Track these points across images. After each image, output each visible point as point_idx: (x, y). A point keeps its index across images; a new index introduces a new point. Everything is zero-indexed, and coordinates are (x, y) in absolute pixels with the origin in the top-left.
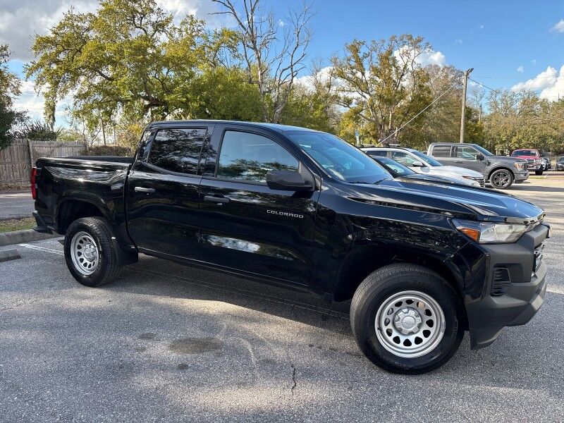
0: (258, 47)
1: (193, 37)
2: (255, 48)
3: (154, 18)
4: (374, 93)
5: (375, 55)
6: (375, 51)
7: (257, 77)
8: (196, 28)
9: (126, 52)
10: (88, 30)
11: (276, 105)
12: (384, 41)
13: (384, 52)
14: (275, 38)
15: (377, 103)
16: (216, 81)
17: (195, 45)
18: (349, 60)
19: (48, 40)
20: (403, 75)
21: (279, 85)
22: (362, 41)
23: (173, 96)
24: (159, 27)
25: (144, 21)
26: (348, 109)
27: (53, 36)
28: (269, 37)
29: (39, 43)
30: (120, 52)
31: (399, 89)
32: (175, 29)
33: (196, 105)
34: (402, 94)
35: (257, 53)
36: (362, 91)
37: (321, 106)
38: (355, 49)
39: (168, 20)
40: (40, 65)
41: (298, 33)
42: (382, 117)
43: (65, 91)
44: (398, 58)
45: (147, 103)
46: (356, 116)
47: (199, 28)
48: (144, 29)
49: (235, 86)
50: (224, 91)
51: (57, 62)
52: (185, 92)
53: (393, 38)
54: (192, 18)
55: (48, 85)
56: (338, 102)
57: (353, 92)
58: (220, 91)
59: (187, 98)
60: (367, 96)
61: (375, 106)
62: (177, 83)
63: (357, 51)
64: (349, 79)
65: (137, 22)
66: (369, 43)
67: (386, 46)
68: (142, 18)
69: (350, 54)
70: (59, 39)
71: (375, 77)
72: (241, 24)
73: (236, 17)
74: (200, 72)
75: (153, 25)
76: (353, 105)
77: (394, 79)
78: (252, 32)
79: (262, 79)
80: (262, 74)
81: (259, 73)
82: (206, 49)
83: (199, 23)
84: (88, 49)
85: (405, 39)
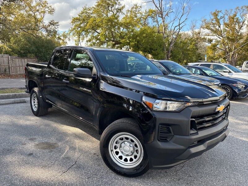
0: (164, 17)
1: (136, 14)
2: (162, 17)
3: (117, 7)
4: (225, 36)
5: (227, 17)
6: (227, 15)
7: (162, 30)
8: (137, 10)
9: (104, 22)
10: (92, 14)
11: (171, 43)
12: (232, 10)
13: (232, 15)
14: (172, 12)
15: (226, 41)
16: (143, 32)
17: (137, 17)
18: (212, 20)
19: (77, 19)
20: (242, 26)
21: (173, 34)
22: (219, 11)
23: (124, 40)
24: (119, 10)
25: (113, 8)
26: (210, 44)
27: (79, 17)
28: (169, 12)
29: (73, 20)
30: (102, 21)
31: (239, 34)
32: (129, 11)
33: (133, 43)
34: (241, 36)
35: (163, 19)
36: (219, 35)
37: (193, 43)
38: (216, 15)
39: (123, 7)
40: (74, 29)
41: (184, 8)
42: (229, 48)
43: (83, 39)
44: (240, 18)
45: (114, 43)
46: (214, 48)
47: (139, 10)
48: (113, 12)
49: (151, 34)
50: (146, 37)
51: (80, 27)
52: (129, 38)
53: (237, 8)
54: (136, 6)
55: (76, 36)
56: (205, 41)
57: (214, 36)
58: (144, 37)
59: (130, 40)
60: (221, 38)
61: (225, 43)
62: (126, 34)
63: (217, 15)
64: (212, 30)
65: (110, 9)
66: (223, 11)
67: (233, 13)
68: (112, 7)
69: (213, 17)
70: (81, 18)
71: (226, 28)
72: (156, 6)
73: (154, 3)
74: (138, 29)
75: (116, 10)
76: (214, 42)
77: (237, 28)
78: (161, 9)
79: (164, 31)
80: (165, 29)
81: (163, 28)
82: (142, 19)
83: (139, 8)
84: (90, 21)
85: (244, 8)
